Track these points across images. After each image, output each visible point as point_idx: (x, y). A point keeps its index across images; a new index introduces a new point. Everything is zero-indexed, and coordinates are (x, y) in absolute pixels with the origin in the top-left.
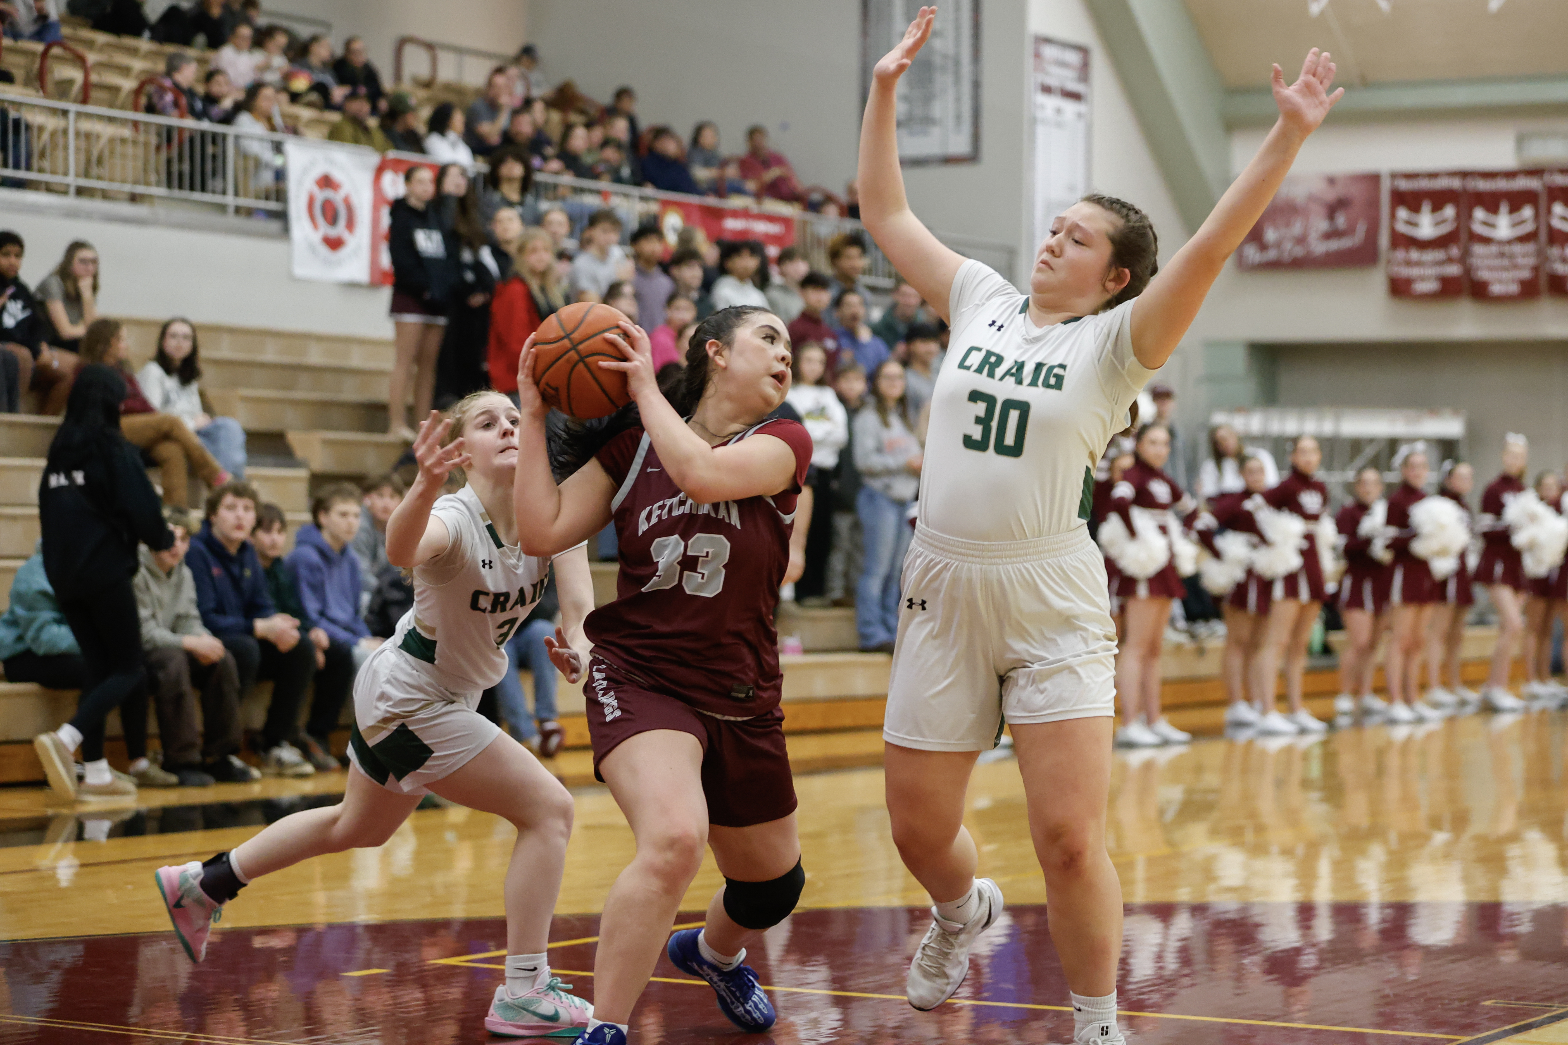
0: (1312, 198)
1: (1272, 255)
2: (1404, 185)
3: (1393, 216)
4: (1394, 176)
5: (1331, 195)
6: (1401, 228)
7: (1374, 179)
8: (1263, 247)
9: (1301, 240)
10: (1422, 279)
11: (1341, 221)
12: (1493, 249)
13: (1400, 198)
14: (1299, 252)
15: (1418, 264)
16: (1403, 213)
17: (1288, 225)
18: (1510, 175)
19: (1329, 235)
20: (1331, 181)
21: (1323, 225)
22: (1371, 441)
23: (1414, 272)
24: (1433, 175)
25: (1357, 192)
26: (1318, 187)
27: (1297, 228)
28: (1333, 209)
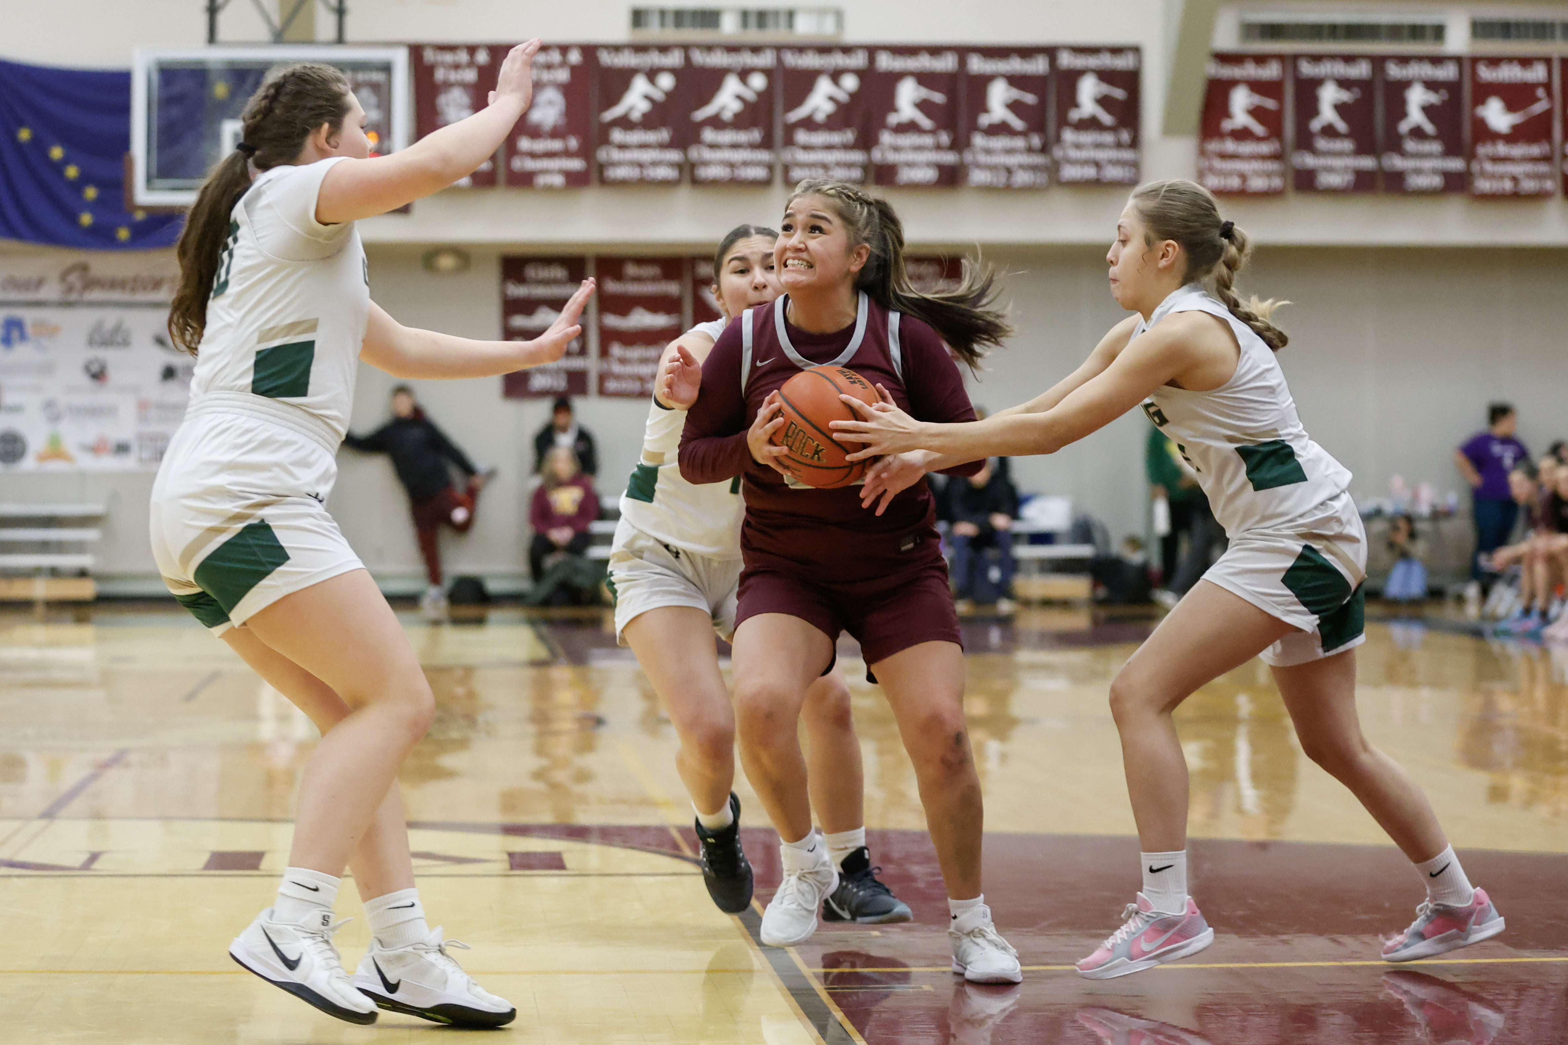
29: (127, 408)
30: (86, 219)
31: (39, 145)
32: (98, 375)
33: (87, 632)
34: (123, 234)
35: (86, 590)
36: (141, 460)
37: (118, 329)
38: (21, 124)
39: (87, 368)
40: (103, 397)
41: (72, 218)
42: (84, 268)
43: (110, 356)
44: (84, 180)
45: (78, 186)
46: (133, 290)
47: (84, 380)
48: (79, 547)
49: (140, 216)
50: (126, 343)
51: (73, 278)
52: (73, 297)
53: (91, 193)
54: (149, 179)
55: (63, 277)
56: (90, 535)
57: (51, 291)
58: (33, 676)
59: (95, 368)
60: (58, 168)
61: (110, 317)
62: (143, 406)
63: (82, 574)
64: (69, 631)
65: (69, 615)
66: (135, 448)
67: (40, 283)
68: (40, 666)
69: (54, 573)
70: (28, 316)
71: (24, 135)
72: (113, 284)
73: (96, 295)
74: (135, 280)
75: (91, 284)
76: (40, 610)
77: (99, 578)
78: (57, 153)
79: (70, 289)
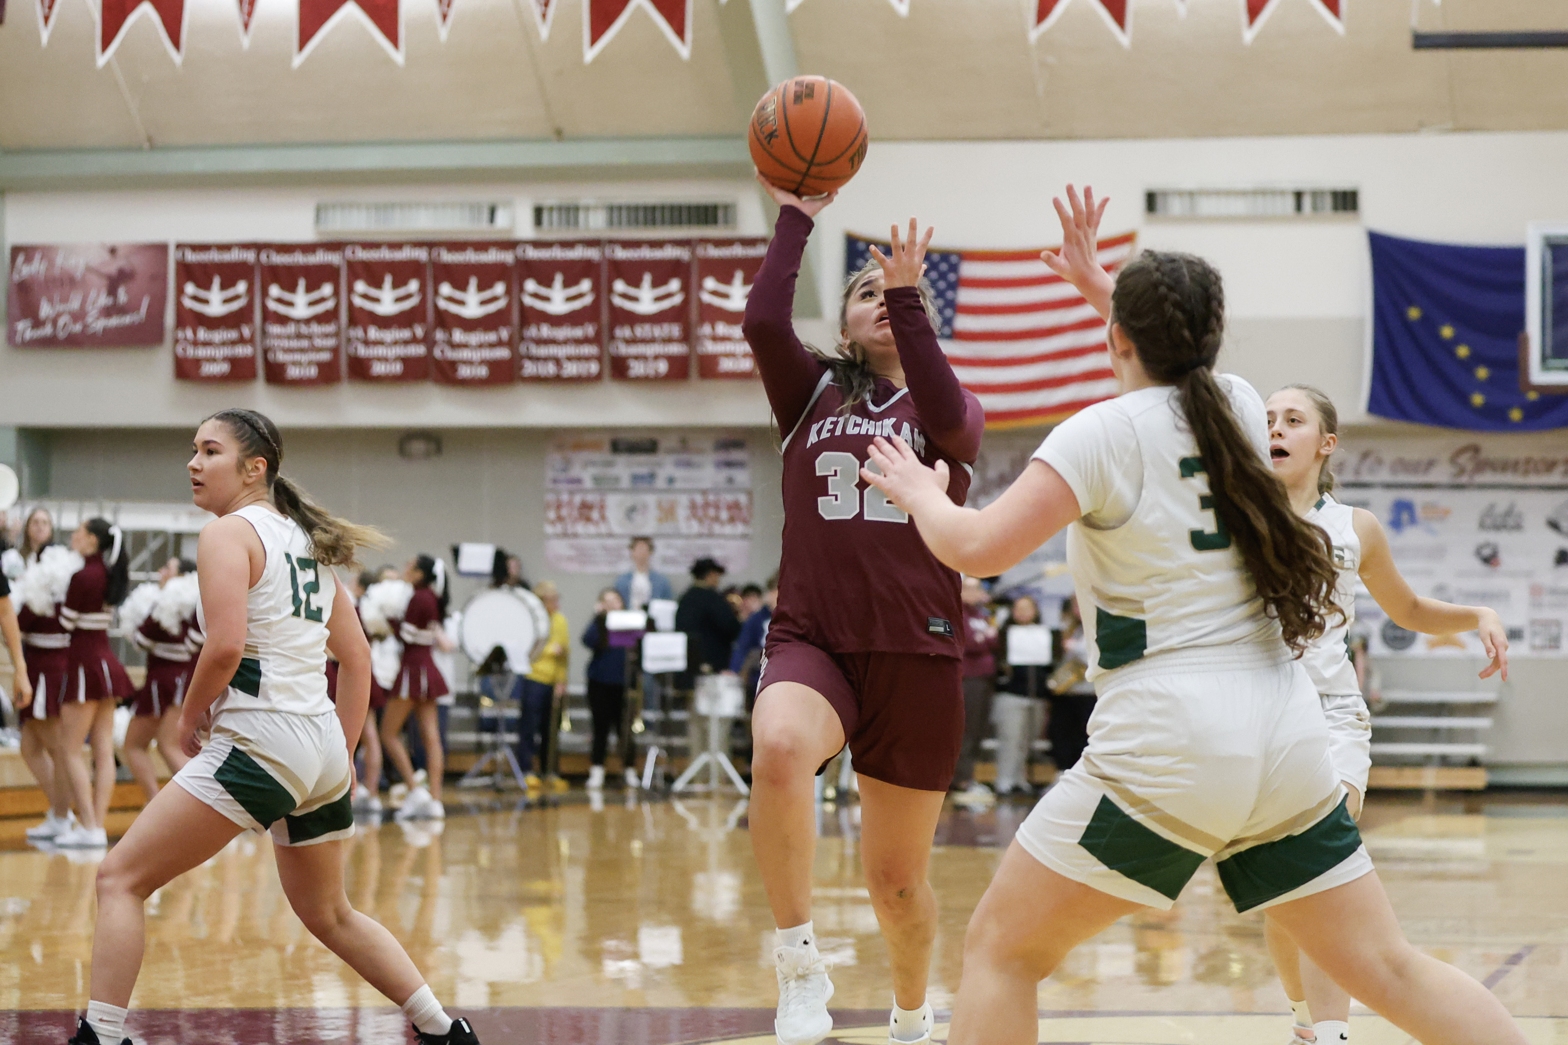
0: (89, 269)
1: (47, 330)
2: (191, 257)
3: (180, 291)
4: (179, 246)
5: (112, 268)
6: (188, 303)
7: (161, 249)
8: (38, 323)
9: (78, 316)
10: (212, 360)
11: (122, 296)
12: (291, 329)
13: (187, 272)
14: (77, 328)
15: (207, 344)
16: (190, 288)
17: (65, 300)
18: (308, 248)
19: (108, 312)
20: (113, 251)
21: (104, 300)
22: (156, 534)
23: (202, 352)
24: (225, 247)
25: (139, 264)
26: (98, 258)
27: (75, 304)
28: (114, 283)
29: (1520, 592)
30: (1478, 399)
31: (1429, 324)
32: (1490, 559)
33: (1478, 822)
34: (1516, 415)
35: (1477, 779)
36: (1534, 647)
37: (1509, 513)
38: (1411, 303)
39: (1478, 552)
40: (1495, 582)
41: (1464, 399)
42: (1476, 449)
43: (1502, 539)
44: (1476, 359)
45: (1469, 365)
46: (1526, 472)
47: (1477, 565)
48: (1470, 736)
49: (1532, 396)
50: (1518, 527)
51: (1464, 459)
52: (1464, 479)
53: (1482, 373)
54: (1544, 358)
55: (1453, 460)
56: (1481, 723)
57: (1441, 474)
58: (1429, 867)
59: (1487, 552)
60: (1449, 346)
61: (1502, 500)
62: (1536, 591)
63: (1473, 763)
64: (1460, 822)
65: (1460, 806)
66: (1527, 634)
67: (1430, 464)
68: (1432, 857)
69: (1445, 761)
70: (1418, 498)
71: (1414, 313)
72: (1505, 466)
73: (1487, 477)
74: (1528, 461)
75: (1482, 466)
76: (1430, 799)
77: (1491, 767)
78: (1447, 332)
79: (1462, 471)
